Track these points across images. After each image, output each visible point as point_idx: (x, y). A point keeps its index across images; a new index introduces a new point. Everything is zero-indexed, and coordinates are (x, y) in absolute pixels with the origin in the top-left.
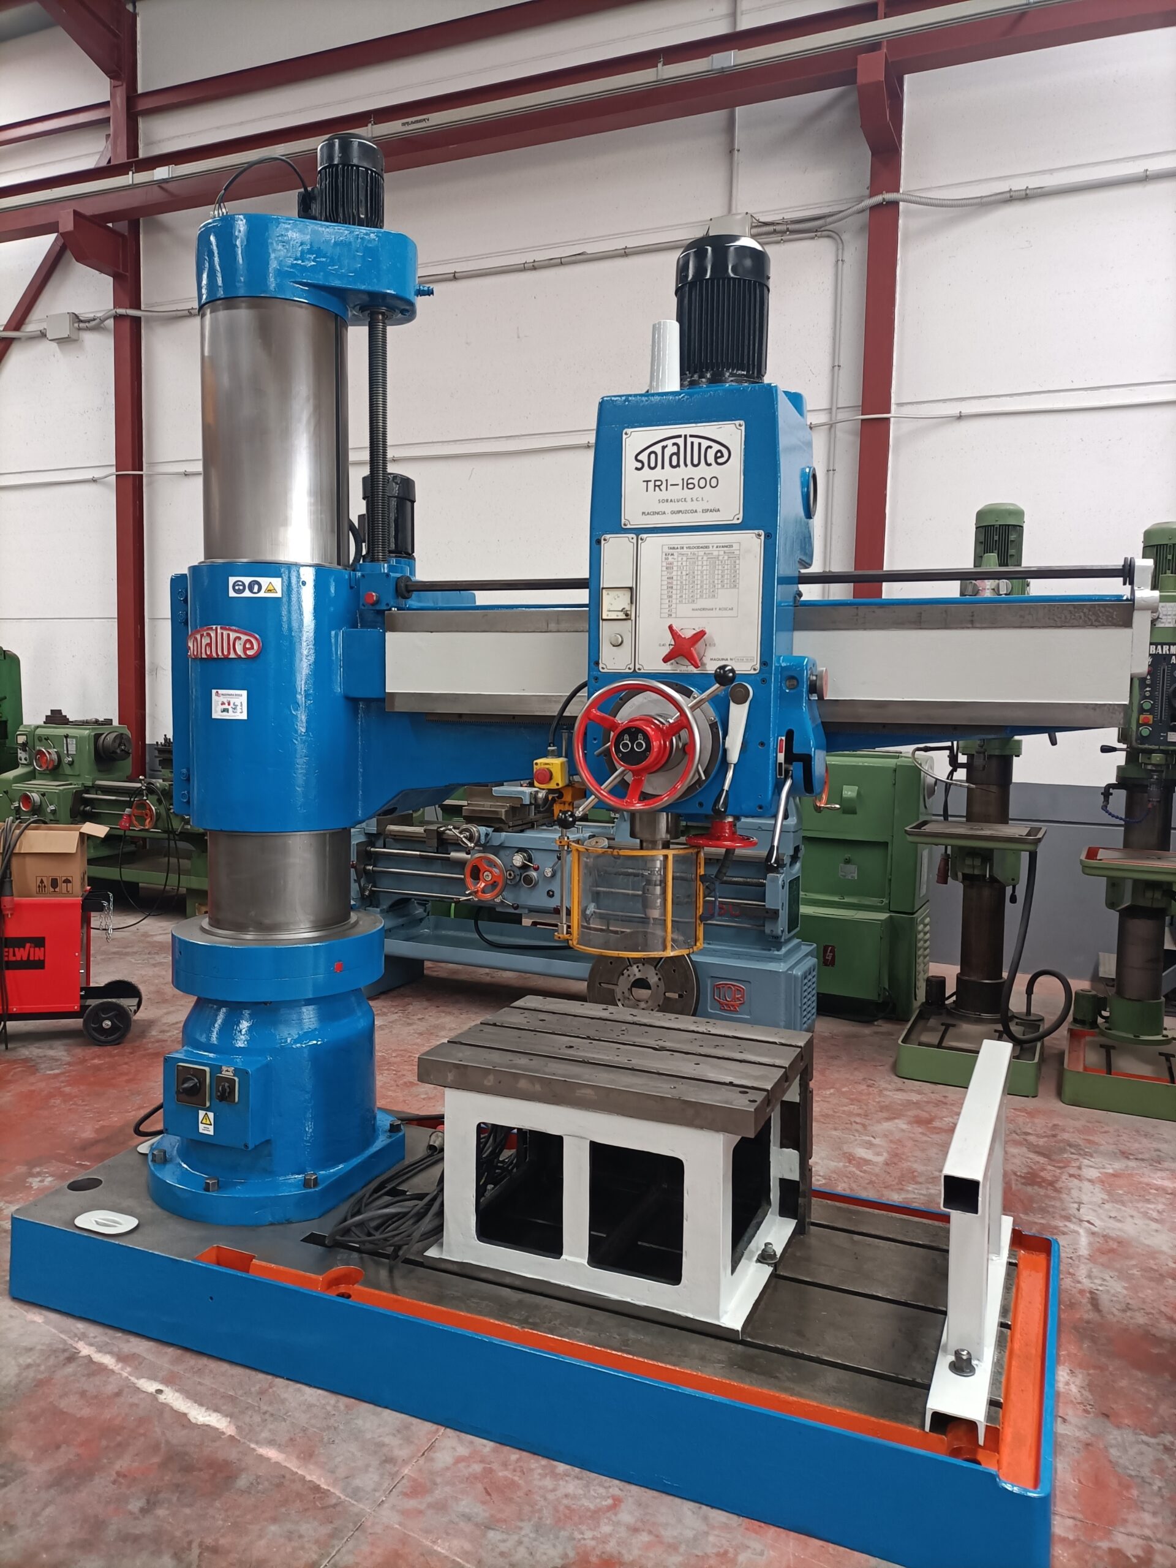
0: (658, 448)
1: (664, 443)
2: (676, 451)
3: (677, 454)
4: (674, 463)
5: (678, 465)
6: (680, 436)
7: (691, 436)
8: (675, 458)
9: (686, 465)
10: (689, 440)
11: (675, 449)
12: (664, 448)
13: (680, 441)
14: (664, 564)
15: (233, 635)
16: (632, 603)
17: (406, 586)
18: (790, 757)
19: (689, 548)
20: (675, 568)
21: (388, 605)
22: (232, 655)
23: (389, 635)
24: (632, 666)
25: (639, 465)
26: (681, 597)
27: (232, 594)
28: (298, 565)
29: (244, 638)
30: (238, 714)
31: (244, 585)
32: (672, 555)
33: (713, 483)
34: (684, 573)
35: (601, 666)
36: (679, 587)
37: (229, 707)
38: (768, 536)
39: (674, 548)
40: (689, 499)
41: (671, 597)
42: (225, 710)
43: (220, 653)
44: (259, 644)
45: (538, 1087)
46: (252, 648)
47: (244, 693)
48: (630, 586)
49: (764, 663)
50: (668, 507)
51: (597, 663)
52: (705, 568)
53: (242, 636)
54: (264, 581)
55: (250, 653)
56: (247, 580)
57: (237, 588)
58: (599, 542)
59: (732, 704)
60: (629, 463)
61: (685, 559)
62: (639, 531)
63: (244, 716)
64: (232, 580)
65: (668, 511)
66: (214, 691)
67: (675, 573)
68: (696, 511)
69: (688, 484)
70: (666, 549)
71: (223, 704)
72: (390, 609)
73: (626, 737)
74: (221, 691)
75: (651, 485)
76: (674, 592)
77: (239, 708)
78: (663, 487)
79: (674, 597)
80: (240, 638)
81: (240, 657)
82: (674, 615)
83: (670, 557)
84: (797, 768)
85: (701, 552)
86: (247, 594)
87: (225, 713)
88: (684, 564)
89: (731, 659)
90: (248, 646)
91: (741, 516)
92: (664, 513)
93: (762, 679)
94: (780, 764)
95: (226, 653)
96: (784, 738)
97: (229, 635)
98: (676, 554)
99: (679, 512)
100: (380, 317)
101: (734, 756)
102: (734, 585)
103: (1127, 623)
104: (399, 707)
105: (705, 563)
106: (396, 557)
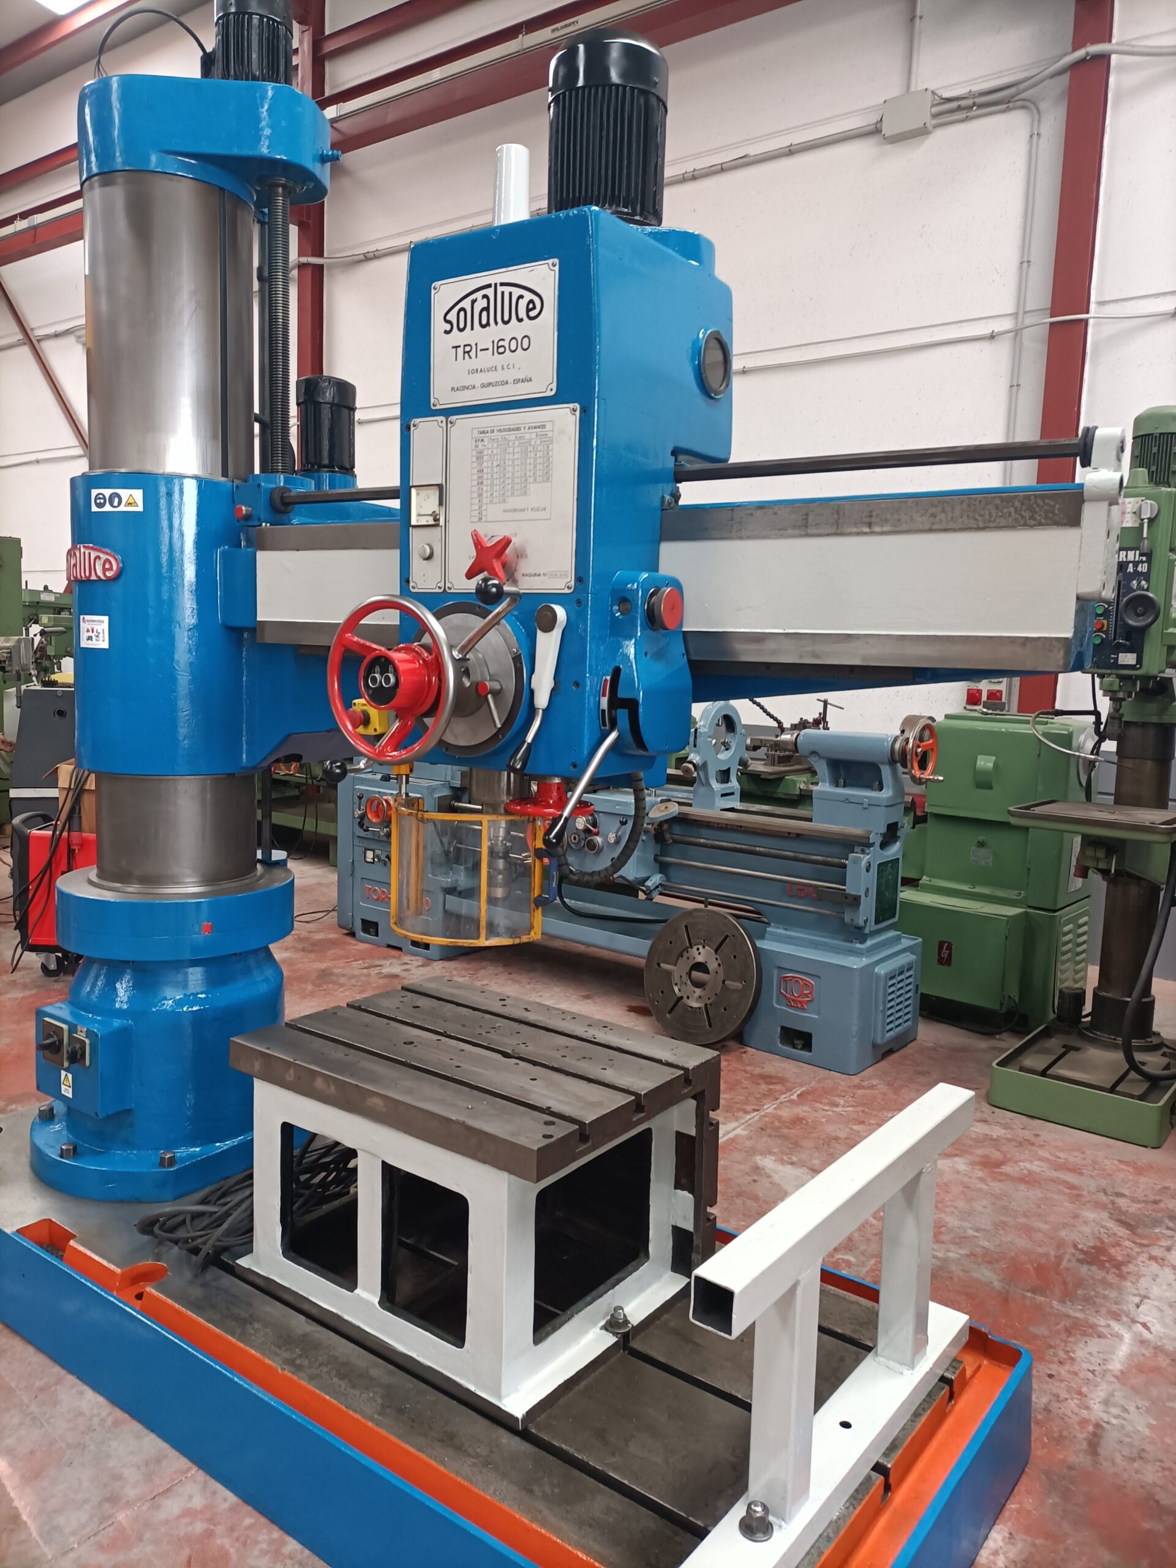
0: (466, 303)
1: (473, 297)
2: (486, 305)
3: (487, 309)
4: (484, 322)
5: (488, 324)
6: (489, 286)
7: (502, 284)
8: (484, 314)
9: (496, 323)
10: (500, 289)
11: (484, 303)
12: (474, 302)
13: (490, 292)
14: (474, 453)
15: (93, 554)
16: (441, 504)
17: (282, 498)
18: (616, 702)
19: (500, 431)
20: (485, 458)
21: (259, 520)
22: (93, 577)
23: (261, 556)
24: (442, 584)
25: (448, 327)
26: (492, 494)
27: (94, 509)
28: (182, 477)
29: (103, 557)
30: (100, 642)
31: (104, 498)
32: (482, 440)
33: (524, 344)
34: (495, 464)
35: (411, 584)
36: (489, 482)
37: (93, 635)
38: (584, 411)
39: (484, 432)
40: (499, 368)
41: (480, 495)
42: (90, 638)
43: (83, 575)
44: (118, 564)
45: (332, 1090)
46: (111, 569)
47: (106, 619)
48: (440, 482)
49: (579, 579)
50: (478, 379)
51: (408, 582)
52: (516, 456)
53: (101, 555)
54: (124, 493)
55: (109, 574)
56: (107, 492)
57: (98, 501)
58: (409, 428)
59: (539, 632)
60: (438, 325)
61: (495, 445)
62: (448, 412)
63: (105, 645)
64: (94, 492)
65: (478, 384)
66: (82, 617)
67: (485, 464)
68: (507, 383)
69: (498, 348)
70: (476, 434)
71: (88, 631)
72: (261, 525)
73: (377, 669)
74: (88, 617)
75: (460, 351)
76: (485, 488)
77: (101, 635)
78: (473, 354)
79: (485, 495)
80: (98, 557)
81: (100, 579)
82: (484, 520)
83: (480, 444)
84: (623, 715)
85: (512, 436)
86: (108, 508)
87: (90, 641)
88: (495, 452)
89: (544, 575)
90: (107, 566)
91: (554, 386)
92: (474, 387)
93: (575, 600)
94: (603, 711)
95: (87, 574)
96: (608, 678)
97: (90, 554)
98: (486, 439)
99: (490, 384)
100: (280, 190)
101: (542, 700)
102: (547, 478)
103: (1074, 520)
104: (270, 638)
105: (516, 450)
106: (330, 471)
